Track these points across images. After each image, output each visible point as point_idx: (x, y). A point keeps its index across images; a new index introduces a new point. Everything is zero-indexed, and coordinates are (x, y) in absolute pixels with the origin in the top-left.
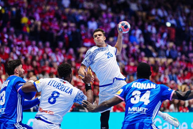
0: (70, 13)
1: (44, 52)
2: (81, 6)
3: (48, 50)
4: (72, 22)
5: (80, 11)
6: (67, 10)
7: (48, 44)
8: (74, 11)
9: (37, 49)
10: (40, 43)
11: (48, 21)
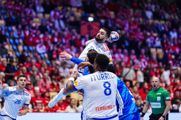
0: (153, 24)
1: (129, 59)
2: (162, 17)
3: (133, 57)
4: (155, 32)
5: (163, 22)
6: (151, 21)
7: (133, 51)
8: (157, 22)
9: (122, 56)
10: (126, 51)
11: (132, 31)
